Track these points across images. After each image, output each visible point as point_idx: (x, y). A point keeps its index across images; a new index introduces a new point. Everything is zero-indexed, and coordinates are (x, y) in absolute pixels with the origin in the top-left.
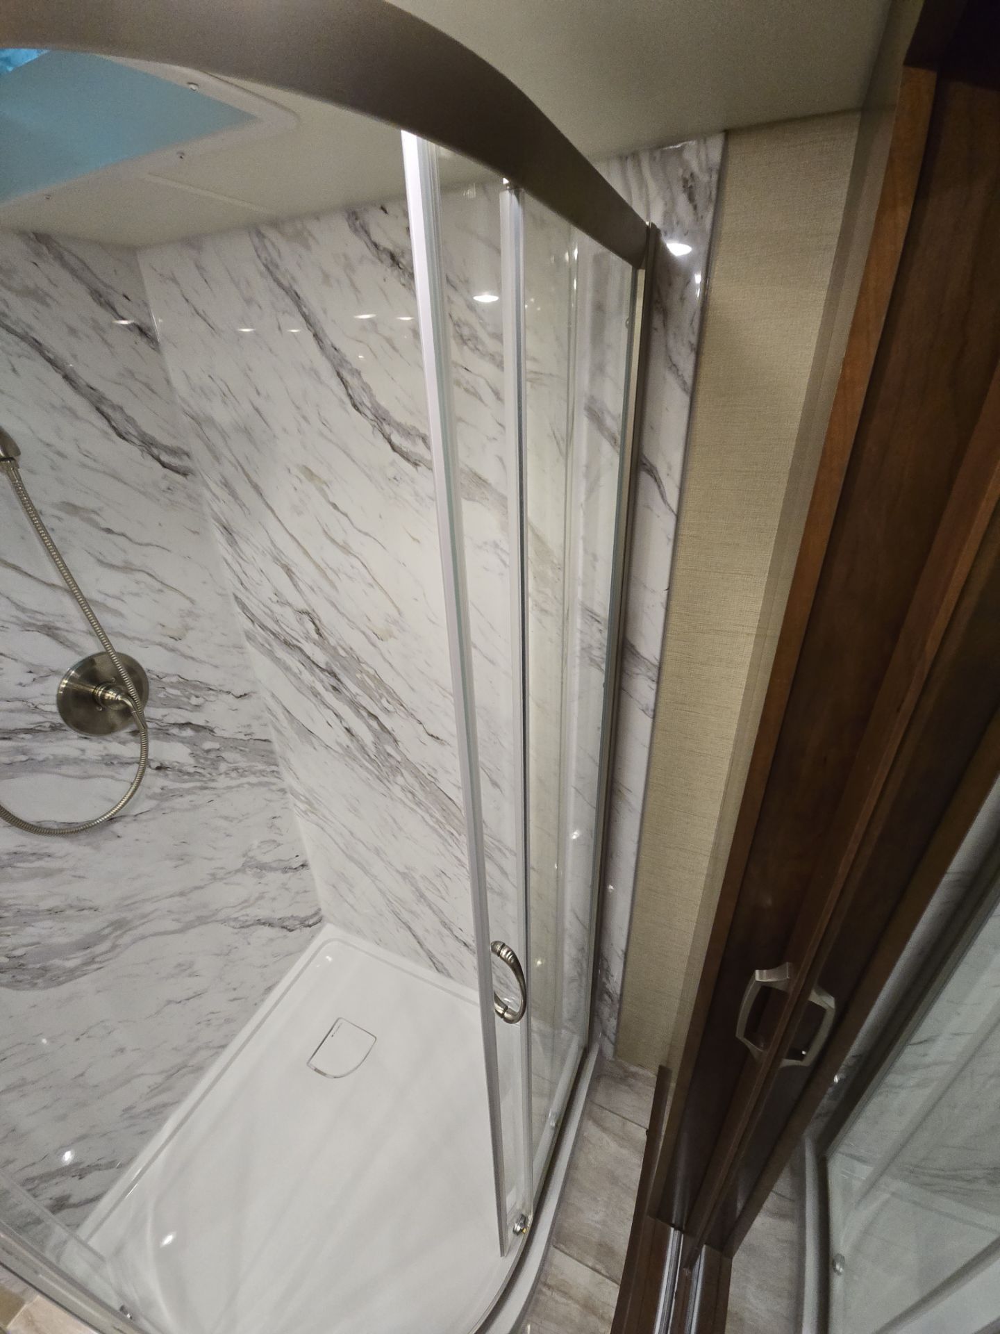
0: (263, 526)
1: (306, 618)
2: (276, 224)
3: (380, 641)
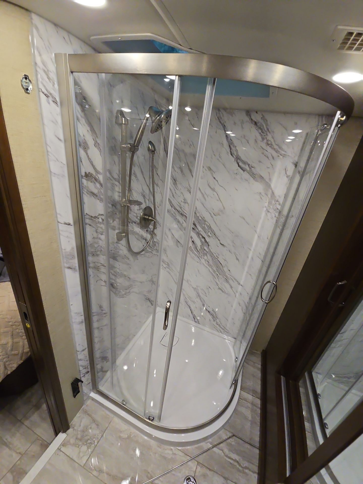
0: (188, 181)
2: (225, 109)
3: (215, 216)
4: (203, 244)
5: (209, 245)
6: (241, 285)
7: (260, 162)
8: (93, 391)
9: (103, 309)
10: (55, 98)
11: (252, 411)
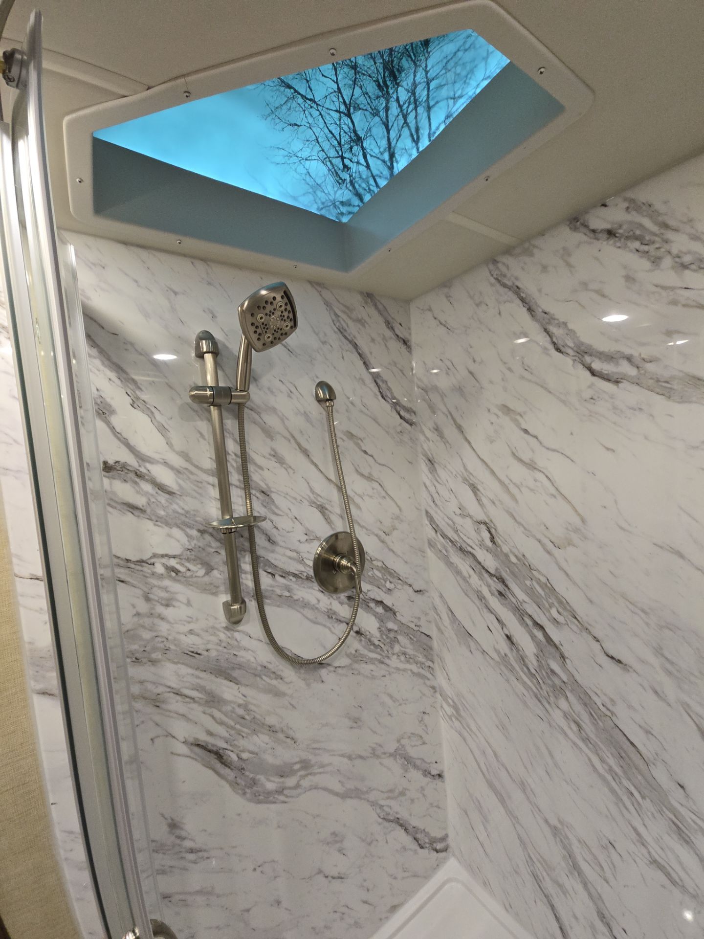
0: (460, 456)
1: (483, 527)
2: (509, 251)
3: (557, 549)
4: (542, 651)
5: (563, 657)
9: (183, 834)
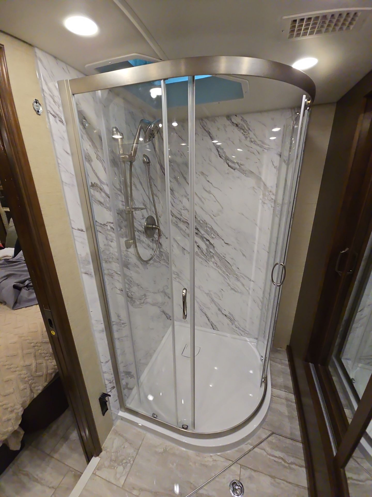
0: (184, 188)
2: (207, 118)
3: (215, 217)
4: (208, 247)
5: (214, 247)
6: (253, 281)
7: (247, 159)
8: (121, 410)
9: (120, 318)
10: (61, 118)
11: (288, 406)
